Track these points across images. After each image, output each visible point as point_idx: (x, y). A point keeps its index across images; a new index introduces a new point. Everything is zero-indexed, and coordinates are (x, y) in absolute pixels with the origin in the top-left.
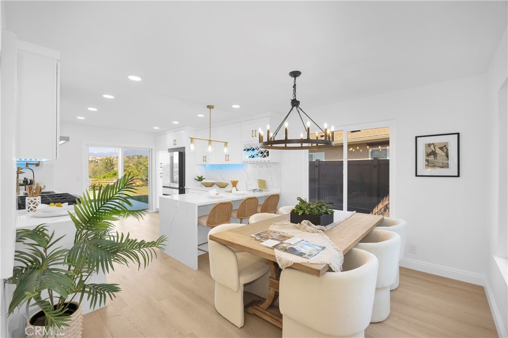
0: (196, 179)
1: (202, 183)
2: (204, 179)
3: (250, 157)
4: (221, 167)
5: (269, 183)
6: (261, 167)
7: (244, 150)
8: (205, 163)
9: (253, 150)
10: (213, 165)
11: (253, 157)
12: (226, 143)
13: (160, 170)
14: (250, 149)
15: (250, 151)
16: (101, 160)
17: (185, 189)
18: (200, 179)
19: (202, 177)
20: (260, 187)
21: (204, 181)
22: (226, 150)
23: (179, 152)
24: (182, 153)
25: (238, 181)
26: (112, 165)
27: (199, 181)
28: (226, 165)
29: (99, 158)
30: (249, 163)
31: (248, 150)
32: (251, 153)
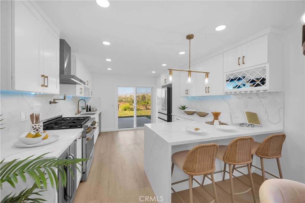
0: (180, 108)
1: (185, 112)
2: (186, 108)
3: (234, 88)
4: (201, 99)
5: (261, 116)
6: (250, 98)
7: (227, 81)
8: (187, 95)
9: (239, 79)
10: (194, 97)
11: (239, 87)
12: (207, 74)
13: (157, 101)
14: (235, 79)
15: (235, 81)
16: (141, 96)
17: (171, 115)
18: (184, 108)
19: (185, 106)
20: (249, 121)
21: (186, 110)
22: (207, 80)
23: (168, 88)
24: (170, 88)
25: (220, 113)
26: (145, 98)
27: (182, 109)
28: (205, 96)
29: (140, 95)
30: (232, 94)
31: (232, 80)
32: (236, 83)
